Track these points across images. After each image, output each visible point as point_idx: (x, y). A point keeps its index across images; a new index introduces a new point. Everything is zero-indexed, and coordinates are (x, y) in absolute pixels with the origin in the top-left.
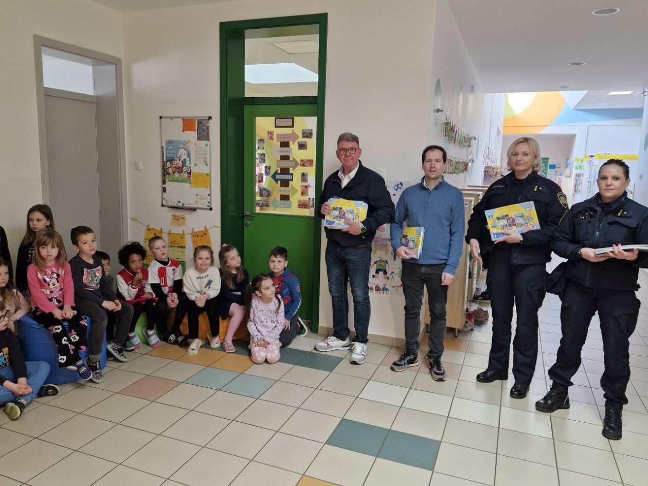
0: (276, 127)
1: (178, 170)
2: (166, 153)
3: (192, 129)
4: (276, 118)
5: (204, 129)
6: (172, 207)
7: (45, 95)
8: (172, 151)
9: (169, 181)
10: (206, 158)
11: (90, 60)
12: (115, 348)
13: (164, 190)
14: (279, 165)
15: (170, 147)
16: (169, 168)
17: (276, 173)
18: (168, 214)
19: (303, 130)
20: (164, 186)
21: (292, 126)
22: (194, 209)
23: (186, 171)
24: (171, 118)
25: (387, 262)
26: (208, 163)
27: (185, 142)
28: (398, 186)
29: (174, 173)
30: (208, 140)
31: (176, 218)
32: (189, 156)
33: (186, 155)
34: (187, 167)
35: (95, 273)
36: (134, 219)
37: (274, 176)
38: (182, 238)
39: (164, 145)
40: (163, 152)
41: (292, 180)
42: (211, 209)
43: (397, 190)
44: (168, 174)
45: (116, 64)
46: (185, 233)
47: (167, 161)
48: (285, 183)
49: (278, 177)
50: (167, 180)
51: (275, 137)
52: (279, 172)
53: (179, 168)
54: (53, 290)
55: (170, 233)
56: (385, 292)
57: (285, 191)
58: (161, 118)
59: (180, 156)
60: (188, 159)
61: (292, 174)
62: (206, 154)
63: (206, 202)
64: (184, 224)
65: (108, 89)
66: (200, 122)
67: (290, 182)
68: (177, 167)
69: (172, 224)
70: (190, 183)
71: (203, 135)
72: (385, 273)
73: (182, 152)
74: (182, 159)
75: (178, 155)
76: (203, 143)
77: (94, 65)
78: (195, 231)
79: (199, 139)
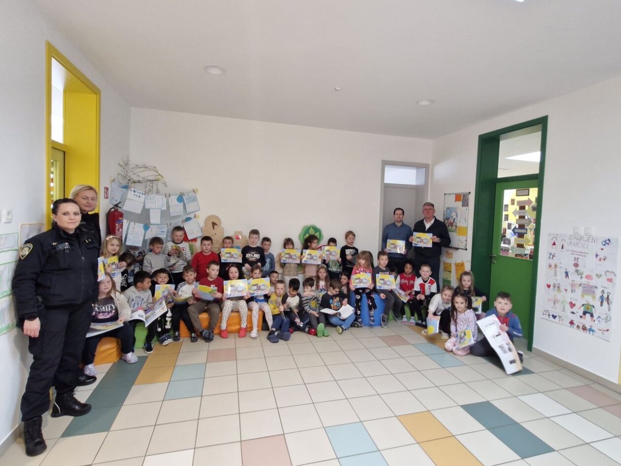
0: (517, 196)
2: (446, 215)
3: (460, 200)
4: (517, 190)
5: (466, 200)
7: (385, 187)
8: (449, 214)
10: (465, 218)
11: (416, 168)
14: (518, 222)
15: (448, 211)
17: (515, 228)
19: (536, 197)
21: (528, 195)
22: (457, 249)
23: (455, 226)
24: (450, 194)
25: (594, 307)
26: (467, 221)
27: (455, 208)
28: (606, 242)
30: (468, 206)
31: (448, 253)
32: (457, 216)
33: (455, 216)
34: (456, 223)
37: (513, 230)
38: (450, 266)
39: (445, 209)
40: (444, 214)
41: (526, 233)
42: (466, 249)
43: (604, 245)
45: (426, 167)
46: (452, 263)
47: (446, 219)
48: (521, 236)
49: (516, 230)
51: (516, 202)
52: (517, 227)
53: (451, 224)
55: (444, 262)
56: (591, 332)
57: (521, 241)
58: (445, 194)
59: (452, 217)
60: (456, 218)
61: (527, 229)
62: (466, 215)
63: (464, 244)
64: (452, 257)
65: (421, 182)
66: (464, 196)
67: (525, 235)
69: (446, 257)
70: (456, 233)
71: (465, 204)
72: (592, 316)
73: (454, 214)
76: (465, 208)
77: (417, 169)
78: (457, 262)
79: (463, 206)
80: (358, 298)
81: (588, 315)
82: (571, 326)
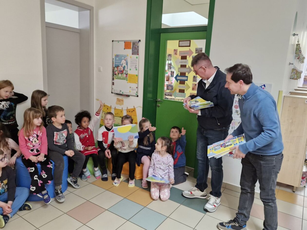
0: (179, 46)
1: (121, 72)
2: (115, 62)
3: (129, 48)
4: (179, 41)
5: (136, 48)
6: (117, 94)
7: (46, 26)
8: (118, 61)
9: (116, 79)
10: (136, 65)
11: (77, 8)
12: (72, 181)
13: (113, 84)
14: (179, 71)
15: (117, 59)
16: (116, 71)
17: (177, 76)
18: (115, 97)
19: (196, 48)
20: (113, 81)
21: (190, 46)
22: (128, 96)
23: (125, 73)
24: (118, 41)
26: (137, 68)
27: (125, 55)
29: (119, 74)
30: (138, 54)
31: (119, 100)
32: (127, 64)
33: (125, 64)
34: (126, 71)
35: (62, 134)
36: (97, 100)
37: (176, 78)
38: (121, 112)
39: (114, 57)
40: (113, 61)
41: (187, 80)
42: (138, 96)
44: (116, 75)
45: (90, 10)
46: (123, 109)
47: (115, 67)
48: (182, 82)
49: (178, 78)
50: (115, 78)
51: (178, 53)
52: (179, 75)
53: (121, 71)
54: (35, 145)
55: (115, 109)
57: (182, 87)
58: (113, 41)
60: (126, 66)
61: (187, 77)
62: (136, 63)
63: (135, 92)
64: (123, 104)
65: (86, 25)
66: (134, 44)
67: (186, 82)
68: (120, 71)
69: (117, 104)
70: (127, 80)
71: (136, 52)
73: (123, 62)
74: (123, 66)
75: (121, 64)
76: (135, 56)
77: (79, 11)
78: (129, 108)
79: (133, 54)
80: (32, 171)
82: (230, 156)
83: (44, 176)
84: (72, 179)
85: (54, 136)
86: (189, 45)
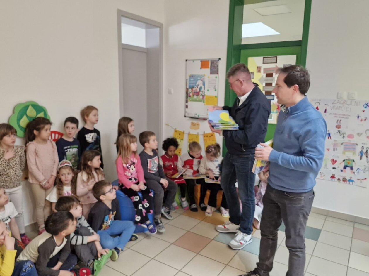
0: (263, 63)
1: (196, 94)
2: (189, 83)
3: (207, 67)
4: (264, 58)
5: (215, 67)
6: (192, 118)
8: (193, 82)
9: (191, 101)
10: (215, 86)
12: (166, 211)
13: (187, 107)
14: (264, 89)
15: (192, 79)
16: (190, 93)
18: (189, 122)
19: (284, 65)
20: (187, 104)
21: (276, 63)
23: (202, 95)
24: (193, 61)
25: (354, 161)
26: (217, 89)
27: (202, 75)
28: (367, 105)
29: (193, 95)
30: (218, 74)
31: (193, 124)
32: (204, 84)
33: (202, 84)
34: (202, 92)
35: (154, 161)
36: (167, 125)
38: (197, 137)
39: (188, 78)
40: (187, 82)
41: (273, 99)
43: (366, 107)
44: (190, 96)
45: (160, 27)
46: (199, 134)
47: (190, 88)
50: (189, 100)
51: (262, 71)
53: (197, 93)
54: (132, 173)
55: (189, 134)
56: (351, 183)
58: (186, 60)
59: (198, 85)
60: (203, 87)
62: (215, 83)
64: (198, 128)
65: (155, 43)
66: (212, 62)
67: (272, 101)
68: (196, 92)
69: (191, 128)
70: (204, 102)
71: (214, 70)
72: (352, 168)
73: (200, 83)
74: (199, 87)
75: (197, 84)
76: (214, 76)
77: (146, 28)
78: (206, 133)
79: (211, 73)
80: (137, 200)
81: (348, 169)
82: (332, 180)
83: (147, 205)
84: (165, 210)
85: (147, 163)
86: (275, 61)
